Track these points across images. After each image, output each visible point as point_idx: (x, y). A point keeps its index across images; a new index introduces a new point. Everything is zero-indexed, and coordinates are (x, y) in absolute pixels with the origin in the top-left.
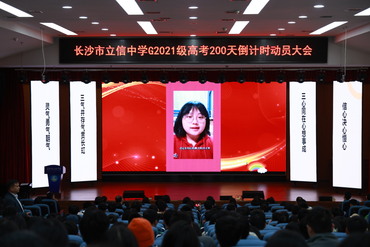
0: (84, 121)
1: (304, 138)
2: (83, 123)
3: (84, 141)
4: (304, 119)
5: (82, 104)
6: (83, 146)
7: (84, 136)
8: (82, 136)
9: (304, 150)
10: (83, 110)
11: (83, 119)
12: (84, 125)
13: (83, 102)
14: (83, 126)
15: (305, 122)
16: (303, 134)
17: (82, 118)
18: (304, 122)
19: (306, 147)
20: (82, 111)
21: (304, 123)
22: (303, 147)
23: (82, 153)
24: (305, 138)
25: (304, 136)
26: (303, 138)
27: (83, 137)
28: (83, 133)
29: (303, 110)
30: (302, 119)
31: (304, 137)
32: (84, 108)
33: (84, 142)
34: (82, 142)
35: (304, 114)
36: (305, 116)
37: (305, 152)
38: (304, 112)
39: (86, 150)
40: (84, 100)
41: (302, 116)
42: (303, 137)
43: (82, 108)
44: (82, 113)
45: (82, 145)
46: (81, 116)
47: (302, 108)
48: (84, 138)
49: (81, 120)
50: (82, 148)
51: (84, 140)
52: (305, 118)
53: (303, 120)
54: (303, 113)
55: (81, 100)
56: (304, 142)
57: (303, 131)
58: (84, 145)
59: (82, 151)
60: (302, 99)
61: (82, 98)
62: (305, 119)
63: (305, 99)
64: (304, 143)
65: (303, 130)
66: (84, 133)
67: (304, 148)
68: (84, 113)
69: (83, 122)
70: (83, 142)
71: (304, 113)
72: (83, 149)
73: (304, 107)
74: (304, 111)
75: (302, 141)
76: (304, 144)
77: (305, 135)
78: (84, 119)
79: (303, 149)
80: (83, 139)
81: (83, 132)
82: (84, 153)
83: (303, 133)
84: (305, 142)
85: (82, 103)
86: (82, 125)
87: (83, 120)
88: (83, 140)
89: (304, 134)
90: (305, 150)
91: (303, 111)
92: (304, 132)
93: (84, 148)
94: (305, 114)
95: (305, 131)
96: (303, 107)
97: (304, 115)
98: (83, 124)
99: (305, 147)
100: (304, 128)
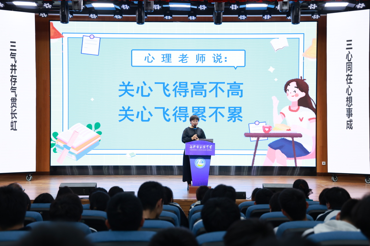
0: (15, 82)
1: (349, 109)
2: (14, 85)
3: (15, 112)
4: (349, 79)
5: (13, 55)
6: (14, 119)
7: (16, 103)
8: (13, 104)
9: (350, 126)
10: (13, 65)
11: (13, 79)
12: (16, 88)
13: (13, 52)
14: (13, 89)
15: (352, 83)
16: (348, 103)
17: (12, 76)
18: (349, 83)
19: (352, 121)
20: (12, 66)
21: (350, 85)
22: (348, 121)
23: (11, 129)
24: (350, 108)
25: (349, 105)
26: (348, 108)
27: (14, 106)
28: (14, 100)
29: (348, 65)
30: (347, 80)
31: (350, 106)
32: (16, 62)
33: (16, 114)
34: (12, 114)
35: (349, 71)
36: (352, 75)
37: (352, 129)
38: (349, 68)
39: (18, 126)
40: (15, 50)
41: (347, 75)
42: (348, 106)
43: (12, 61)
44: (12, 69)
45: (12, 118)
46: (11, 73)
47: (347, 63)
48: (16, 107)
49: (11, 80)
50: (12, 122)
51: (15, 110)
52: (351, 77)
53: (349, 81)
54: (348, 70)
55: (11, 50)
56: (349, 113)
57: (347, 98)
58: (16, 118)
59: (12, 126)
60: (347, 49)
61: (12, 46)
62: (351, 79)
63: (351, 48)
64: (349, 116)
65: (349, 96)
66: (16, 100)
67: (349, 123)
68: (15, 70)
69: (13, 83)
70: (14, 114)
71: (350, 70)
72: (14, 123)
73: (350, 60)
74: (350, 67)
75: (345, 112)
76: (349, 118)
77: (350, 103)
78: (16, 79)
79: (349, 124)
80: (14, 108)
81: (14, 98)
82: (16, 130)
83: (347, 100)
84: (352, 115)
85: (12, 53)
86: (12, 87)
87: (13, 80)
88: (13, 110)
89: (350, 102)
90: (351, 126)
91: (348, 67)
92: (349, 100)
93: (15, 122)
94: (351, 72)
95: (351, 97)
96: (349, 61)
97: (350, 74)
98: (13, 86)
99: (351, 121)
100: (349, 93)
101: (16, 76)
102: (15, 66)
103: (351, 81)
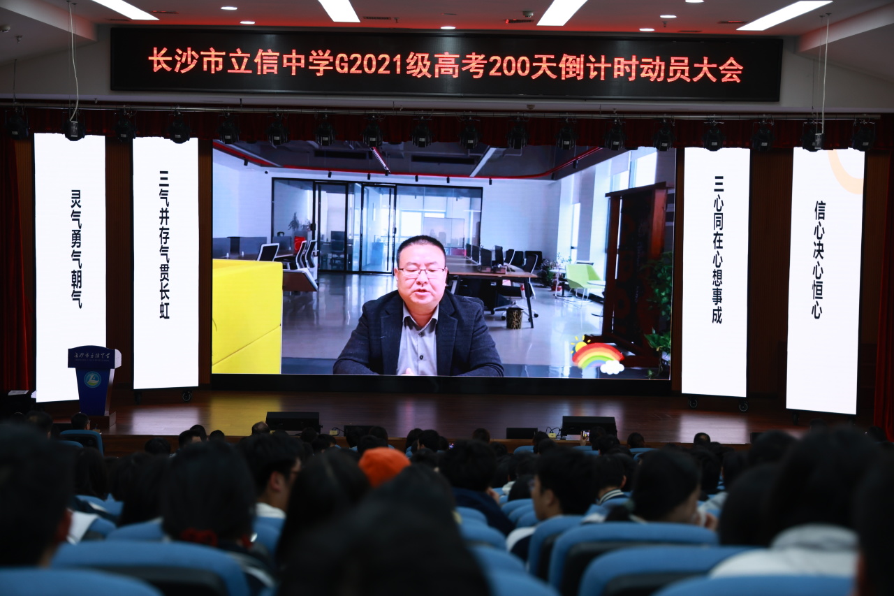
0: (167, 238)
1: (717, 289)
2: (165, 243)
3: (166, 288)
4: (718, 241)
5: (164, 194)
6: (166, 300)
7: (167, 274)
8: (163, 275)
9: (717, 318)
10: (164, 210)
11: (164, 233)
12: (168, 248)
13: (164, 188)
14: (164, 251)
15: (722, 248)
16: (716, 279)
17: (162, 229)
18: (718, 247)
19: (721, 310)
20: (162, 212)
21: (719, 250)
22: (714, 310)
23: (161, 317)
24: (719, 288)
25: (717, 283)
26: (716, 287)
27: (165, 278)
28: (165, 268)
29: (717, 218)
30: (714, 242)
31: (719, 285)
32: (168, 205)
33: (168, 291)
34: (161, 291)
35: (719, 227)
36: (722, 235)
37: (720, 322)
38: (718, 223)
39: (171, 311)
40: (167, 185)
41: (715, 234)
42: (716, 285)
43: (163, 204)
44: (162, 218)
45: (162, 298)
46: (161, 224)
47: (715, 214)
48: (168, 280)
49: (161, 236)
50: (162, 305)
51: (167, 285)
52: (722, 238)
53: (717, 244)
54: (717, 225)
55: (161, 185)
56: (718, 297)
57: (715, 272)
58: (168, 298)
59: (162, 312)
60: (716, 190)
61: (162, 179)
62: (722, 241)
63: (722, 190)
64: (717, 302)
65: (717, 269)
66: (168, 268)
67: (716, 312)
68: (167, 218)
69: (164, 240)
70: (165, 291)
71: (719, 225)
72: (165, 306)
73: (720, 210)
74: (720, 221)
75: (711, 295)
76: (716, 304)
77: (719, 281)
78: (167, 233)
79: (716, 314)
80: (165, 282)
81: (165, 265)
82: (167, 317)
83: (715, 276)
84: (721, 299)
85: (162, 191)
86: (162, 247)
87: (164, 235)
88: (163, 286)
89: (718, 279)
90: (719, 317)
91: (717, 221)
92: (718, 274)
93: (167, 304)
94: (721, 229)
95: (721, 271)
96: (718, 210)
97: (720, 232)
98: (164, 246)
99: (719, 310)
100: (718, 264)
101: (168, 229)
102: (166, 212)
103: (722, 244)
